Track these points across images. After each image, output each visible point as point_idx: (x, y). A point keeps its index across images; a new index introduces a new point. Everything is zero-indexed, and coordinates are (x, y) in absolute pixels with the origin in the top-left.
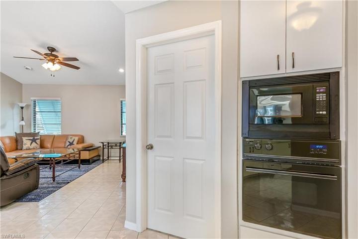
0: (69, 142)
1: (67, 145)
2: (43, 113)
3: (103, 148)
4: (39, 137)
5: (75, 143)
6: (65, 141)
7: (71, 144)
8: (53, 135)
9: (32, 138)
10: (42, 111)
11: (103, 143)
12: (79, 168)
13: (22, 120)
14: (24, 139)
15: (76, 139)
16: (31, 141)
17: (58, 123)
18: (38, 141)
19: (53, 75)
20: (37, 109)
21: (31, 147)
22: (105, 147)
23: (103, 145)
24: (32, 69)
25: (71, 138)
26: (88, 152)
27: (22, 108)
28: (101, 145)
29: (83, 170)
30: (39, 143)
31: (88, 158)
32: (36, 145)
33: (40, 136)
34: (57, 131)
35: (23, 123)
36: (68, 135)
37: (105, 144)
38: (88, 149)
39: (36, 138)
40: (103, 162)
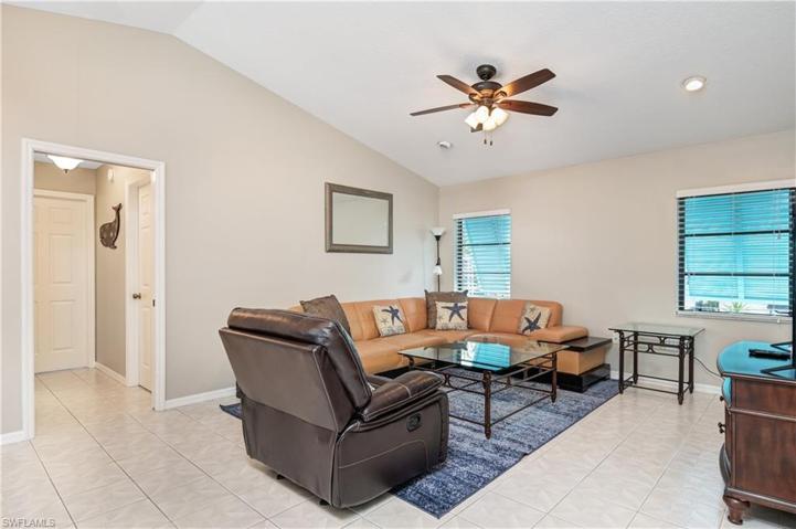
0: (528, 320)
1: (523, 328)
2: (476, 248)
3: (622, 349)
4: (465, 304)
5: (542, 323)
6: (518, 315)
7: (533, 325)
8: (492, 300)
9: (452, 305)
10: (475, 242)
11: (620, 332)
12: (554, 400)
13: (438, 264)
14: (440, 305)
15: (546, 312)
16: (450, 312)
17: (505, 270)
18: (464, 313)
19: (488, 142)
20: (466, 240)
21: (451, 326)
22: (626, 344)
23: (622, 340)
24: (451, 145)
25: (532, 310)
26: (577, 354)
27: (438, 238)
28: (616, 337)
29: (565, 409)
30: (465, 316)
31: (577, 374)
32: (459, 320)
33: (470, 299)
34: (501, 292)
35: (439, 270)
36: (525, 302)
37: (626, 335)
38: (577, 343)
39: (459, 304)
40: (621, 392)
